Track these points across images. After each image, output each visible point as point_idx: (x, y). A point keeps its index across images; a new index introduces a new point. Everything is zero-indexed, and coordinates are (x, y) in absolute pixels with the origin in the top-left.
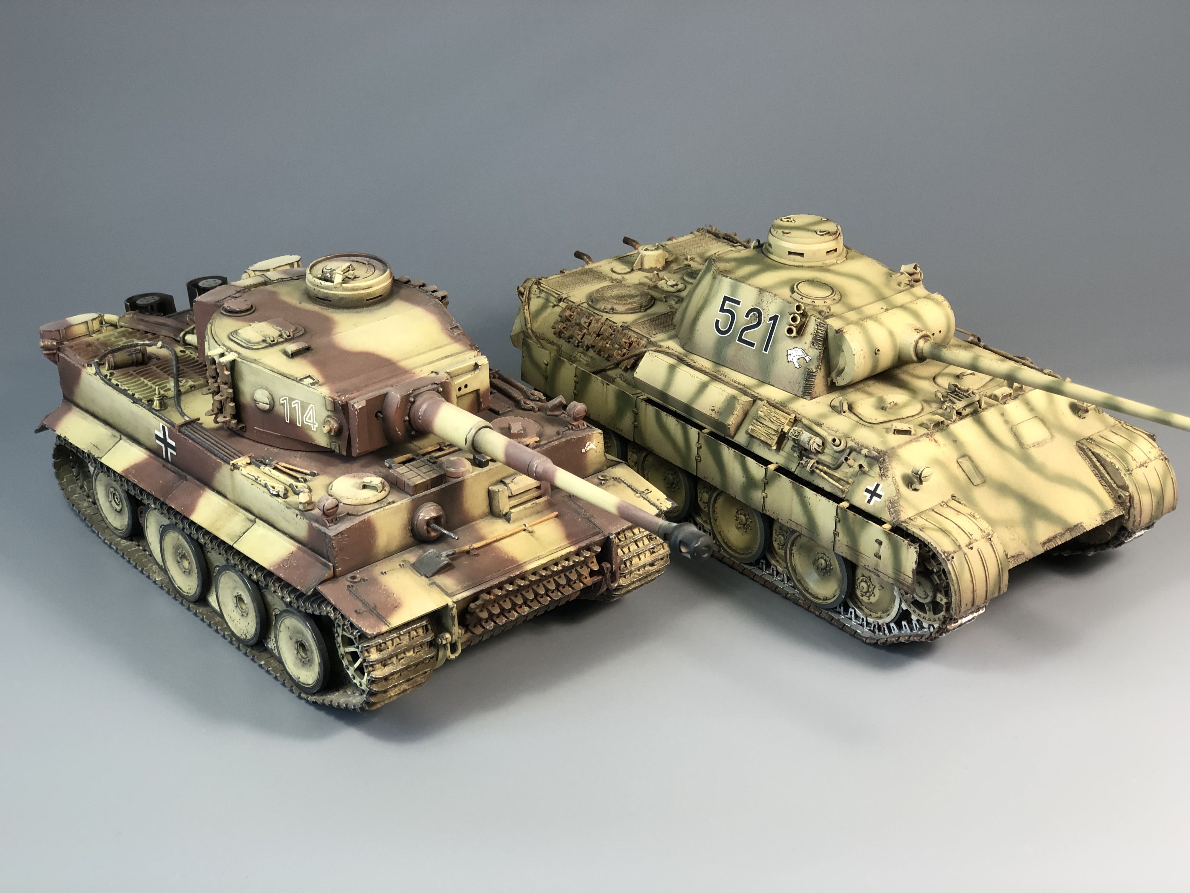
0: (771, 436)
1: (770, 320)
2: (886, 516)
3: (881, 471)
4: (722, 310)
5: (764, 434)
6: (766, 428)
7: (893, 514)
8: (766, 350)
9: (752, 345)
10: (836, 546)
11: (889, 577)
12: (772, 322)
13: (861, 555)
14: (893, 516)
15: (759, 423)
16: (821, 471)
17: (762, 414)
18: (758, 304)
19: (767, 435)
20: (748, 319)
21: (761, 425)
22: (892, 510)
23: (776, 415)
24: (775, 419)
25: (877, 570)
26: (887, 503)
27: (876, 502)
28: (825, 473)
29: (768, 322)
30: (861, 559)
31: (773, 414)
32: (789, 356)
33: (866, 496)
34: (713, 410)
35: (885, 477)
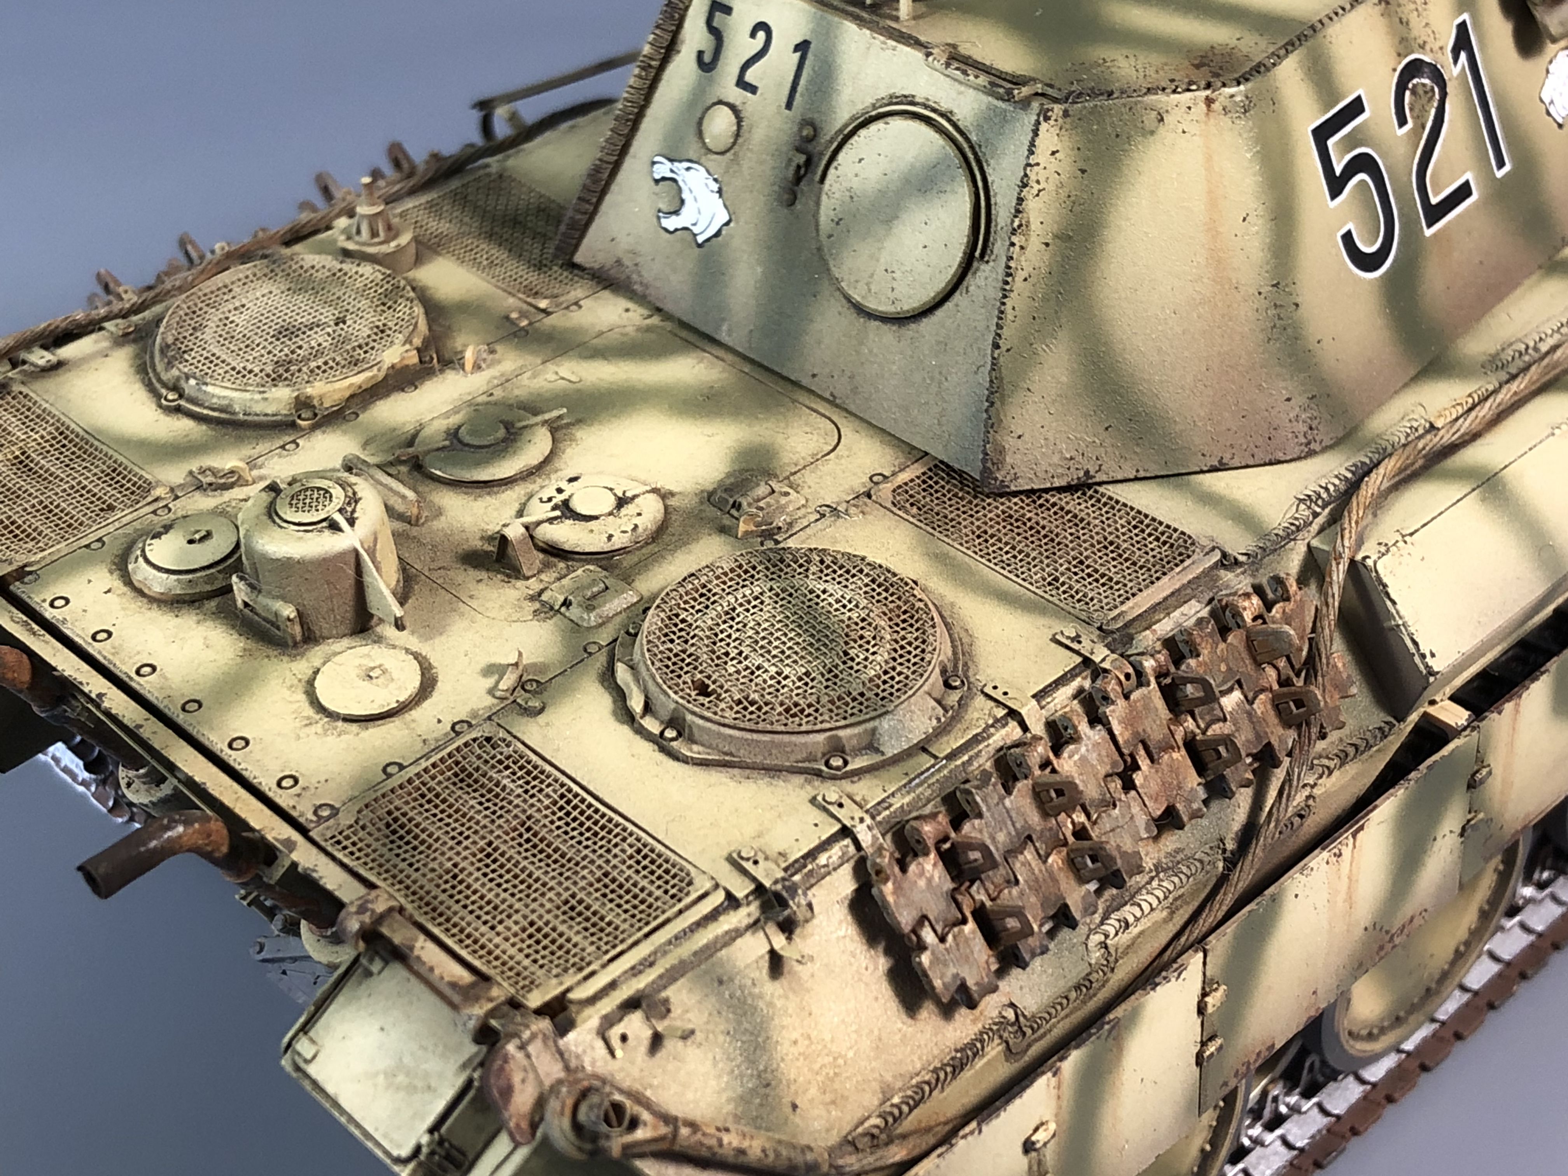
1: (1456, 60)
4: (1336, 185)
8: (1501, 164)
9: (1464, 191)
12: (1463, 56)
18: (1404, 44)
20: (1410, 125)
29: (1456, 71)
32: (1552, 110)
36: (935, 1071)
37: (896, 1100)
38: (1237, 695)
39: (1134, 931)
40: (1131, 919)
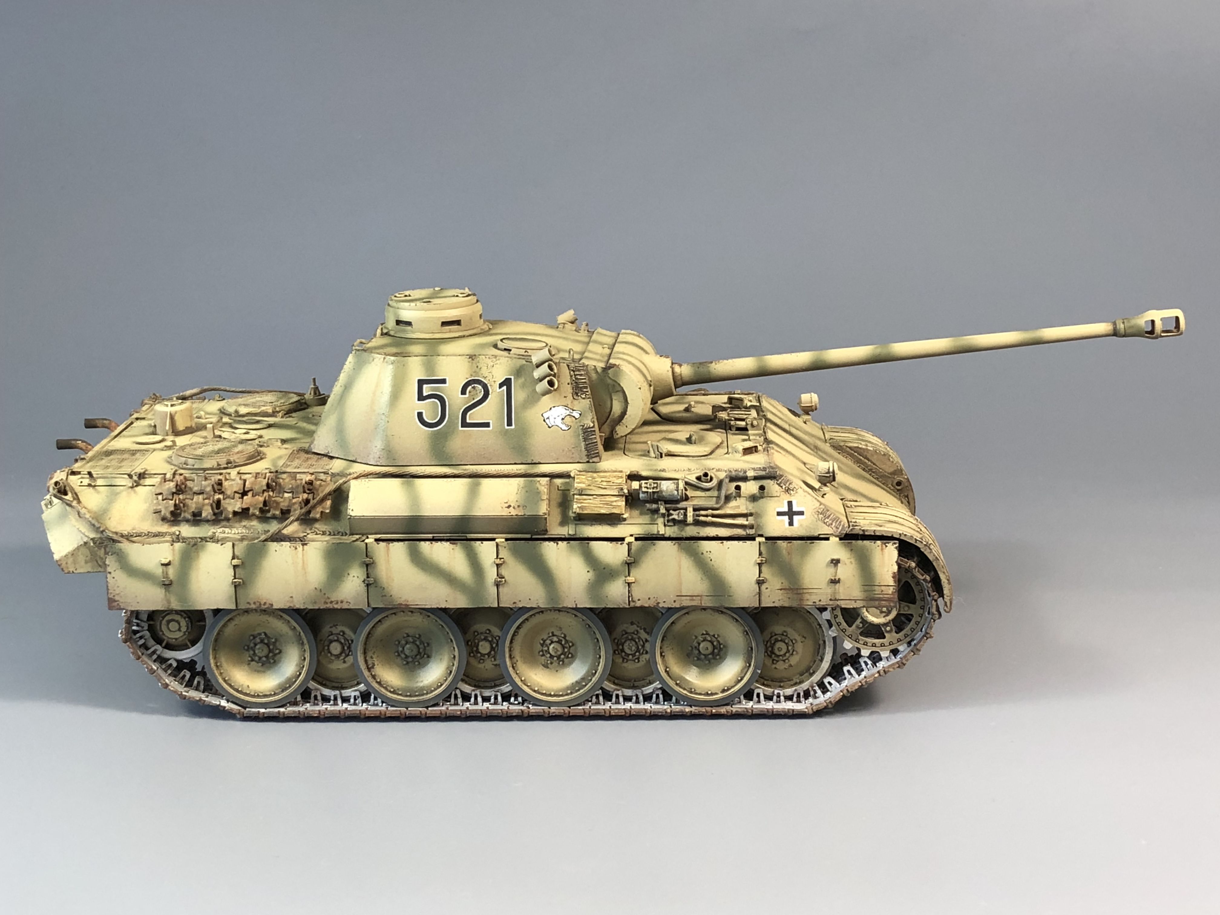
0: (614, 504)
1: (500, 387)
2: (825, 530)
3: (782, 487)
5: (601, 505)
6: (599, 498)
7: (832, 524)
8: (510, 425)
9: (488, 425)
10: (763, 598)
11: (855, 600)
12: (506, 386)
13: (805, 591)
14: (833, 526)
15: (585, 497)
16: (707, 516)
17: (583, 486)
18: (474, 373)
19: (607, 504)
20: (467, 396)
21: (591, 497)
22: (827, 520)
23: (603, 479)
24: (605, 484)
25: (836, 600)
26: (816, 516)
27: (799, 521)
28: (713, 516)
30: (807, 596)
31: (600, 480)
32: (547, 421)
33: (783, 521)
34: (509, 507)
35: (793, 490)
36: (149, 532)
37: (134, 531)
38: (290, 495)
39: (226, 535)
40: (226, 532)
